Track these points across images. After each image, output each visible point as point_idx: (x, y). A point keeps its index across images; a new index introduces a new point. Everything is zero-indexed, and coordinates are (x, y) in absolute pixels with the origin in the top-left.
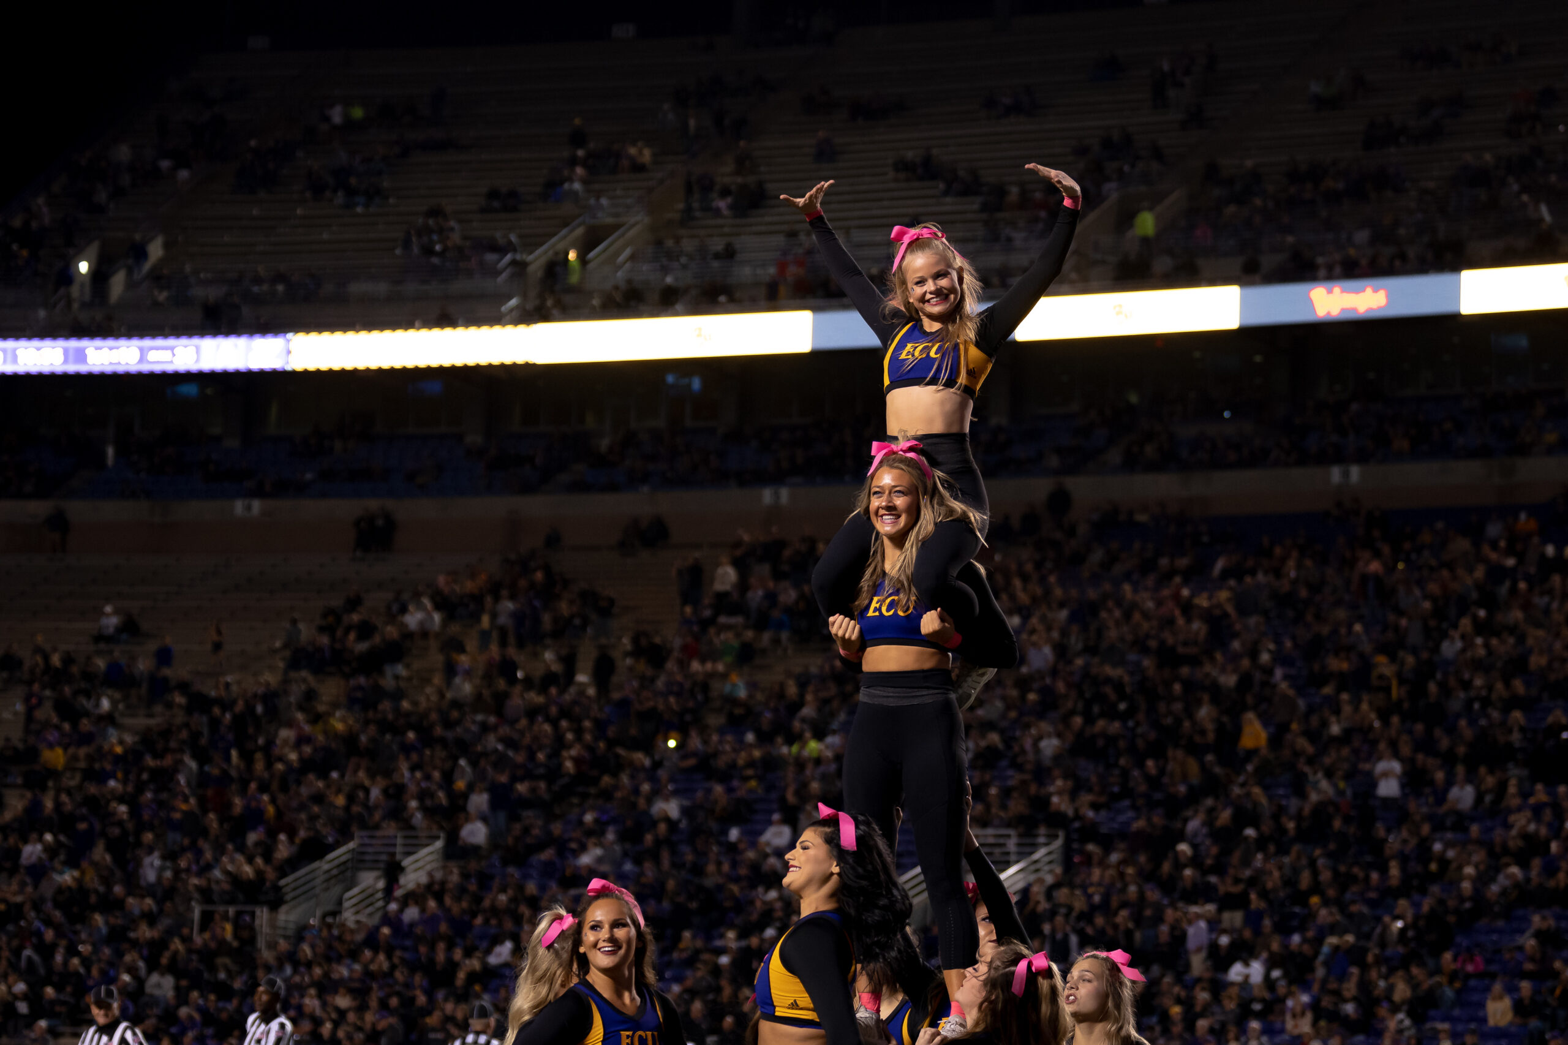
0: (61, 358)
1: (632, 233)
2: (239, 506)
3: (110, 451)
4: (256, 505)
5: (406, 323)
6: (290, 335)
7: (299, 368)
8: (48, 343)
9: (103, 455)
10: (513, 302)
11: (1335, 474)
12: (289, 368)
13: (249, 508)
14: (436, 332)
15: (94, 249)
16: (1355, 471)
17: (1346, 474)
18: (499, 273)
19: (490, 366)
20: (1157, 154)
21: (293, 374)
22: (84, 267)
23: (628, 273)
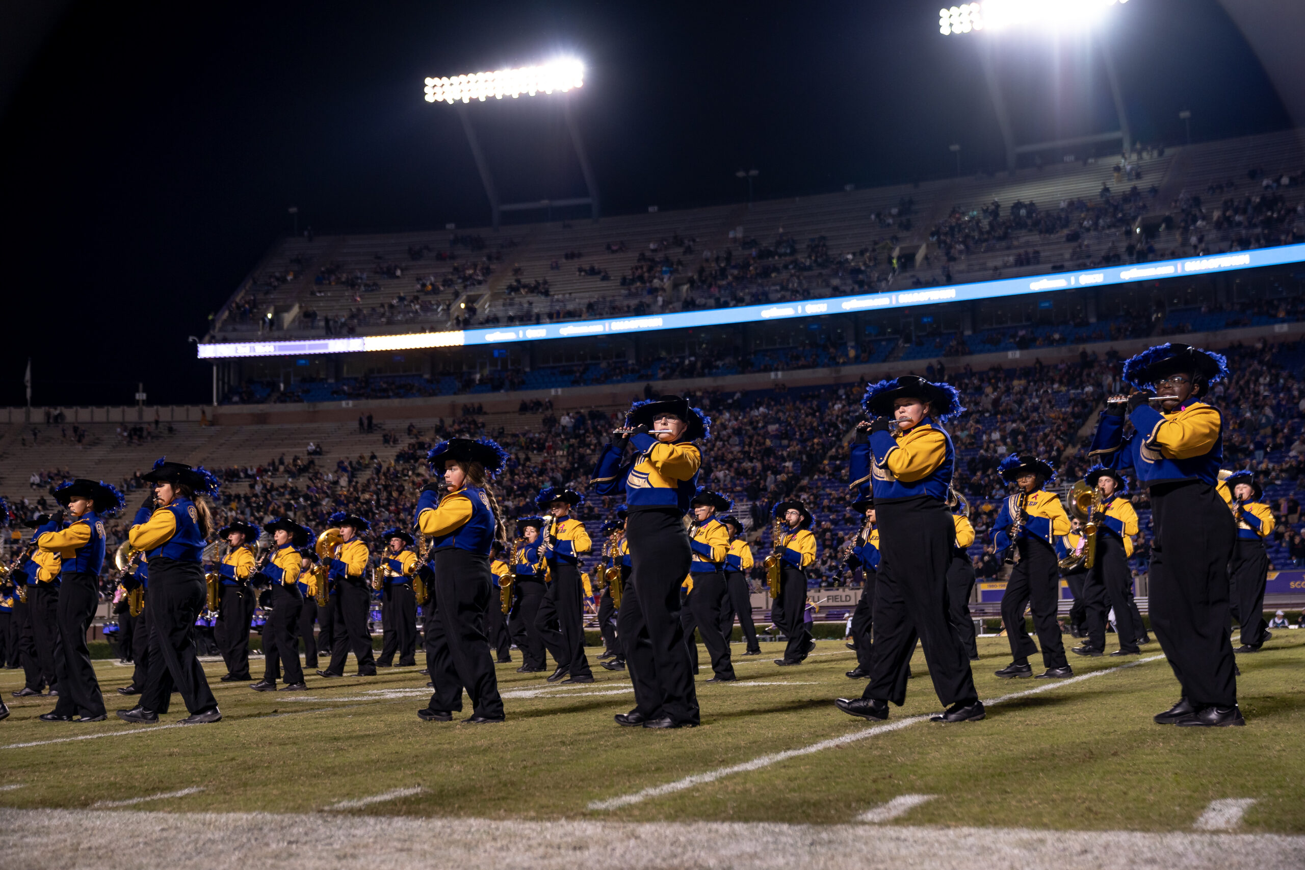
0: (273, 349)
1: (486, 297)
2: (344, 403)
3: (282, 386)
4: (351, 403)
5: (406, 332)
6: (364, 338)
7: (369, 350)
8: (267, 344)
9: (279, 387)
10: (449, 324)
11: (773, 375)
12: (365, 350)
13: (348, 404)
15: (272, 309)
16: (780, 374)
17: (776, 375)
18: (438, 313)
20: (680, 263)
21: (367, 352)
22: (270, 316)
23: (490, 311)
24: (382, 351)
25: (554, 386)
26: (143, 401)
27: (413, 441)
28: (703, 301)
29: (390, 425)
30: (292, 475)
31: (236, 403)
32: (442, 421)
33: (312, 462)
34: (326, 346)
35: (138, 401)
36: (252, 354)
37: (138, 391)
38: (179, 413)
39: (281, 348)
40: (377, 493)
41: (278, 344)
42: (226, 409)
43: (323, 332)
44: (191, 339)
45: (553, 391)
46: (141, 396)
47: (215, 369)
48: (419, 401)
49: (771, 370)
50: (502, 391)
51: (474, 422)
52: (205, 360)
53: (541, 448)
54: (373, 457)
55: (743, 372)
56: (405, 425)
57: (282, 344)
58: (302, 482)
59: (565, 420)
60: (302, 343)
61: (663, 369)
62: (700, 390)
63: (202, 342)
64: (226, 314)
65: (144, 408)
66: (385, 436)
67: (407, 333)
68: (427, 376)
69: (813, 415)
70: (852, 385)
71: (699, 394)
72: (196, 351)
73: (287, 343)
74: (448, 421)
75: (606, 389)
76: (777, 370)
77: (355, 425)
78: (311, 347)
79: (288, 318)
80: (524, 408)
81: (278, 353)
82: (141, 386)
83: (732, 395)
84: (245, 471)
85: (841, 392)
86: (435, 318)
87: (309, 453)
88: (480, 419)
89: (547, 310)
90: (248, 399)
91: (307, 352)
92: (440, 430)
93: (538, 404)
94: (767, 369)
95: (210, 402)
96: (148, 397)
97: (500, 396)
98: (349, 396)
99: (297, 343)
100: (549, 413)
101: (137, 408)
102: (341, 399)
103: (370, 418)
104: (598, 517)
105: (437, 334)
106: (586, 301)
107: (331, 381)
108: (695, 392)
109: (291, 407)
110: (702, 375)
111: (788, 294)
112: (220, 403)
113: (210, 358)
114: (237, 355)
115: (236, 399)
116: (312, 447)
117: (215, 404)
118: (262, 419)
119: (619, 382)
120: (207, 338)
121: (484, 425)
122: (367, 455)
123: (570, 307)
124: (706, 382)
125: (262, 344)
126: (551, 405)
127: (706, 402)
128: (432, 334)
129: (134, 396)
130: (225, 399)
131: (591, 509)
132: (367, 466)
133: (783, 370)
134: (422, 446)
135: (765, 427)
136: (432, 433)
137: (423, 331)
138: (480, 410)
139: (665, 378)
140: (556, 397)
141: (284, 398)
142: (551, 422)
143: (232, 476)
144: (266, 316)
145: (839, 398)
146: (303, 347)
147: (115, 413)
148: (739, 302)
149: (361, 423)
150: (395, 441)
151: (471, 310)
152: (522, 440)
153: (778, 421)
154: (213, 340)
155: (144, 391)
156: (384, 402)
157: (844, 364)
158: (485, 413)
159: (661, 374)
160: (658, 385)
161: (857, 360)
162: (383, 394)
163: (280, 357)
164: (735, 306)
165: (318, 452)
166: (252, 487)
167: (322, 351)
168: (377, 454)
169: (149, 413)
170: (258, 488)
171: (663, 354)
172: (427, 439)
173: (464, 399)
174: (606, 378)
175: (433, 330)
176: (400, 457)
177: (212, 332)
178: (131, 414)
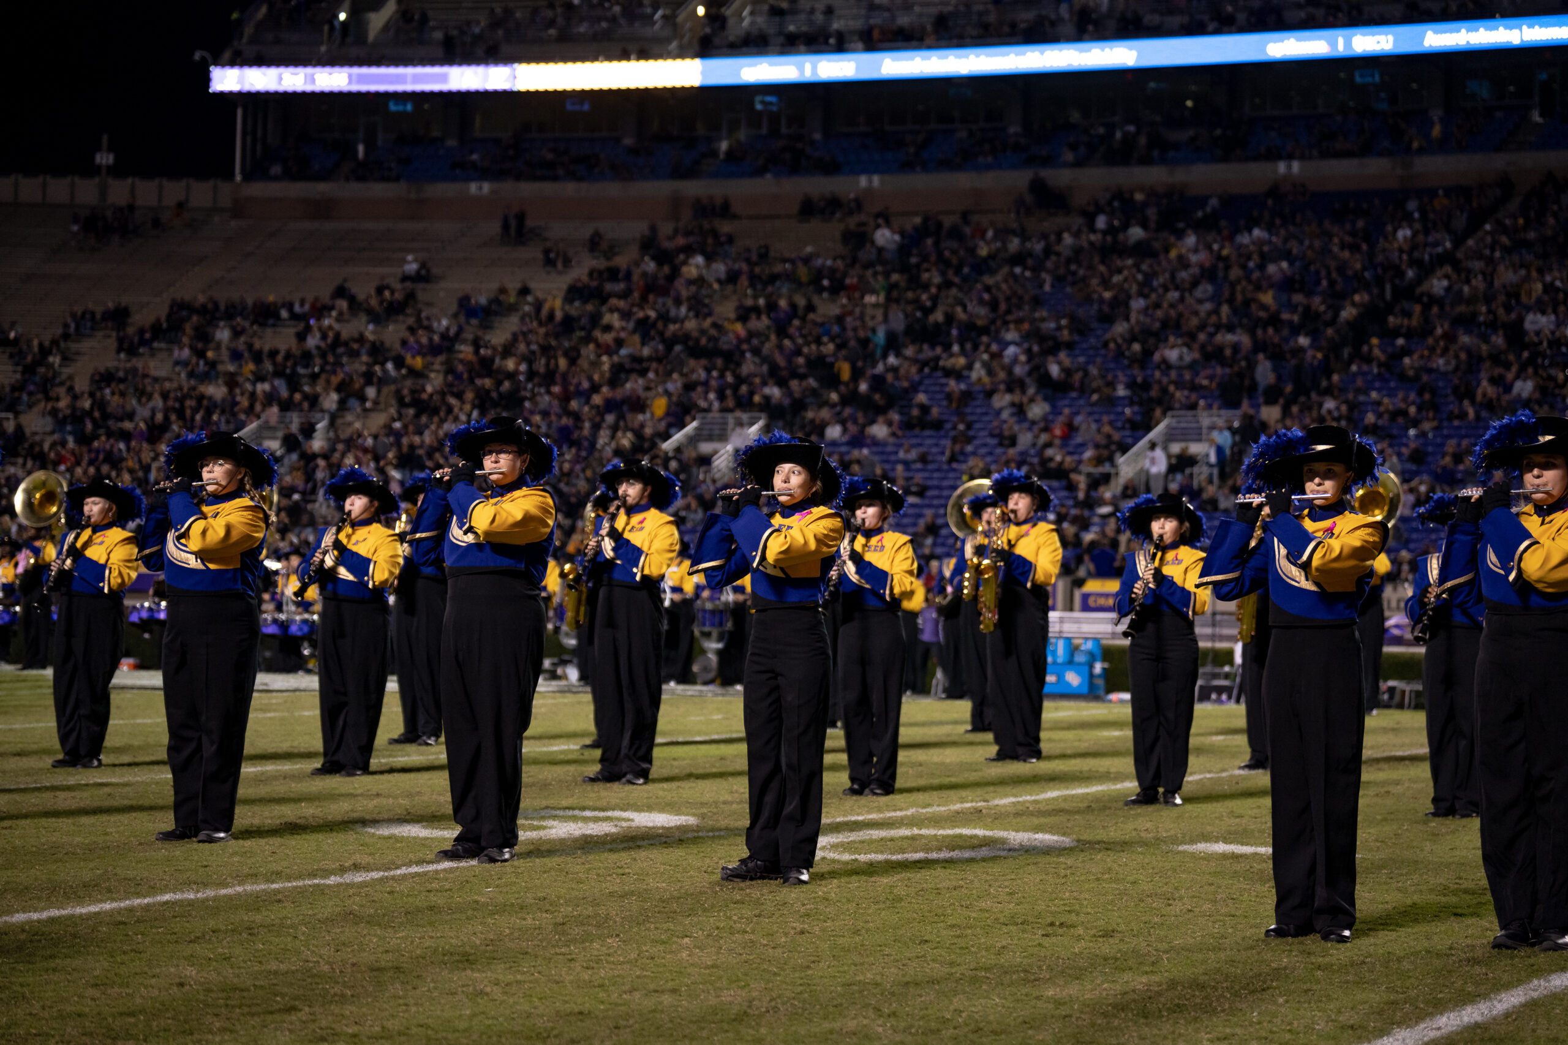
0: (346, 81)
2: (473, 187)
3: (361, 149)
4: (486, 187)
6: (516, 65)
7: (524, 89)
8: (337, 69)
9: (356, 152)
10: (674, 45)
11: (1282, 167)
12: (515, 89)
13: (480, 188)
14: (615, 64)
16: (1296, 166)
17: (1289, 167)
18: (654, 23)
19: (656, 89)
21: (519, 93)
22: (342, 16)
23: (752, 23)
24: (546, 92)
25: (868, 171)
26: (108, 167)
27: (601, 264)
28: (1156, 19)
29: (557, 231)
30: (375, 318)
31: (276, 178)
32: (653, 229)
33: (411, 296)
34: (444, 78)
35: (99, 167)
36: (309, 88)
37: (99, 149)
38: (173, 191)
39: (361, 79)
40: (529, 359)
41: (356, 70)
42: (258, 189)
43: (440, 52)
44: (197, 56)
45: (863, 181)
46: (105, 159)
47: (240, 112)
48: (612, 189)
49: (1280, 158)
50: (769, 176)
51: (715, 234)
52: (222, 95)
53: (837, 288)
54: (524, 291)
55: (1226, 159)
56: (587, 232)
57: (365, 70)
58: (393, 333)
59: (884, 237)
60: (401, 70)
61: (1073, 147)
62: (1142, 189)
63: (216, 64)
64: (264, 10)
65: (110, 181)
66: (547, 252)
67: (594, 58)
68: (628, 141)
69: (1354, 248)
70: (1432, 193)
71: (1139, 197)
72: (207, 80)
73: (374, 70)
74: (666, 229)
75: (963, 180)
76: (1290, 157)
77: (494, 228)
78: (416, 79)
79: (377, 21)
80: (808, 209)
81: (355, 88)
82: (105, 139)
83: (1202, 201)
84: (290, 306)
85: (1412, 205)
86: (648, 31)
87: (405, 278)
88: (725, 227)
89: (858, 24)
90: (298, 172)
91: (409, 87)
92: (649, 245)
93: (833, 205)
94: (1273, 155)
95: (230, 176)
96: (116, 159)
97: (764, 186)
98: (483, 174)
99: (392, 70)
100: (852, 222)
101: (97, 180)
102: (469, 179)
103: (521, 217)
104: (938, 425)
105: (651, 63)
106: (934, 11)
107: (452, 143)
108: (1132, 194)
109: (378, 190)
110: (1146, 161)
111: (1320, 13)
112: (248, 177)
113: (231, 93)
114: (281, 88)
115: (276, 169)
116: (412, 267)
117: (238, 178)
118: (322, 210)
119: (988, 167)
120: (227, 55)
121: (730, 239)
122: (513, 286)
123: (904, 20)
124: (1155, 175)
125: (328, 69)
126: (858, 205)
127: (1152, 213)
128: (642, 62)
129: (93, 158)
130: (256, 171)
131: (925, 409)
132: (512, 308)
133: (1302, 157)
134: (613, 274)
135: (1262, 267)
136: (633, 252)
137: (625, 56)
138: (725, 210)
139: (1079, 164)
140: (869, 190)
141: (363, 172)
142: (858, 238)
143: (266, 315)
144: (337, 17)
145: (1407, 218)
146: (401, 79)
147: (58, 189)
148: (1225, 25)
149: (506, 227)
150: (567, 262)
151: (715, 18)
152: (803, 272)
153: (1287, 256)
154: (240, 60)
155: (110, 150)
156: (548, 188)
157: (1421, 151)
158: (735, 217)
159: (1069, 156)
160: (1060, 177)
161: (1443, 146)
162: (546, 171)
163: (359, 95)
164: (1217, 32)
165: (423, 277)
166: (301, 337)
167: (436, 87)
168: (532, 285)
169: (119, 192)
170: (312, 342)
171: (1075, 116)
172: (621, 261)
173: (694, 188)
174: (963, 159)
175: (644, 54)
176: (574, 293)
177: (236, 43)
178: (87, 192)
